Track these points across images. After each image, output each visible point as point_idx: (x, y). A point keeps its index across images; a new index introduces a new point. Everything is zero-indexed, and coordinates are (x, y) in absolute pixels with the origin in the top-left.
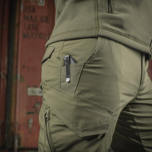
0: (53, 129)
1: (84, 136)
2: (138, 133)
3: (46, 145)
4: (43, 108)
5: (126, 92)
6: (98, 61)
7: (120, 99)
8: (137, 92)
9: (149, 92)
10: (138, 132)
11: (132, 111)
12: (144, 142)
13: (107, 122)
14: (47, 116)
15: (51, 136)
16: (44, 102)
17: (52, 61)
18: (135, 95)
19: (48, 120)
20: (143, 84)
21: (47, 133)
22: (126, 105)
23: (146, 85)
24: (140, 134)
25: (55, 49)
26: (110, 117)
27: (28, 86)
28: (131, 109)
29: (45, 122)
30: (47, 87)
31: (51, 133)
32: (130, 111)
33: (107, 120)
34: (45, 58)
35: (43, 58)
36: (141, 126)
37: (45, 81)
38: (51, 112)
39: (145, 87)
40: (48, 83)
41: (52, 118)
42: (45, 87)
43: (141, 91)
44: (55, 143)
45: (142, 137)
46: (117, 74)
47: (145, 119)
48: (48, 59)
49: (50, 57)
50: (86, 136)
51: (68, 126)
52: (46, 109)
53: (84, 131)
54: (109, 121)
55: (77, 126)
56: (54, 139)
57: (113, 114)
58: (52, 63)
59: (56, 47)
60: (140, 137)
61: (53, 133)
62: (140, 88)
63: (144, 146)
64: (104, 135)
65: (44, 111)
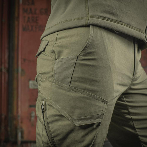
0: (50, 120)
1: (80, 125)
2: (132, 123)
3: (44, 136)
4: (39, 100)
5: (120, 82)
6: (91, 53)
7: (114, 89)
8: (130, 82)
9: (143, 82)
10: (132, 121)
11: (126, 101)
12: (138, 131)
13: (101, 111)
14: (43, 107)
15: (48, 126)
16: (40, 94)
17: (46, 54)
18: (129, 85)
19: (45, 111)
20: (136, 74)
21: (44, 123)
22: (120, 95)
23: (140, 75)
24: (134, 124)
25: (48, 42)
26: (105, 107)
27: (30, 80)
28: (125, 99)
29: (42, 113)
30: (42, 80)
31: (48, 123)
32: (124, 101)
33: (102, 109)
34: (39, 51)
35: (38, 51)
36: (135, 116)
37: (40, 74)
38: (47, 103)
39: (139, 77)
40: (43, 76)
41: (49, 109)
42: (40, 79)
43: (135, 81)
44: (53, 133)
45: (136, 126)
46: (110, 65)
47: (139, 108)
48: (42, 52)
49: (44, 50)
50: (82, 125)
51: (64, 116)
52: (42, 100)
53: (79, 120)
54: (103, 110)
55: (73, 115)
56: (52, 129)
57: (108, 103)
58: (46, 56)
59: (50, 41)
60: (134, 126)
61: (50, 123)
62: (133, 78)
63: (138, 135)
64: (99, 124)
65: (40, 103)
